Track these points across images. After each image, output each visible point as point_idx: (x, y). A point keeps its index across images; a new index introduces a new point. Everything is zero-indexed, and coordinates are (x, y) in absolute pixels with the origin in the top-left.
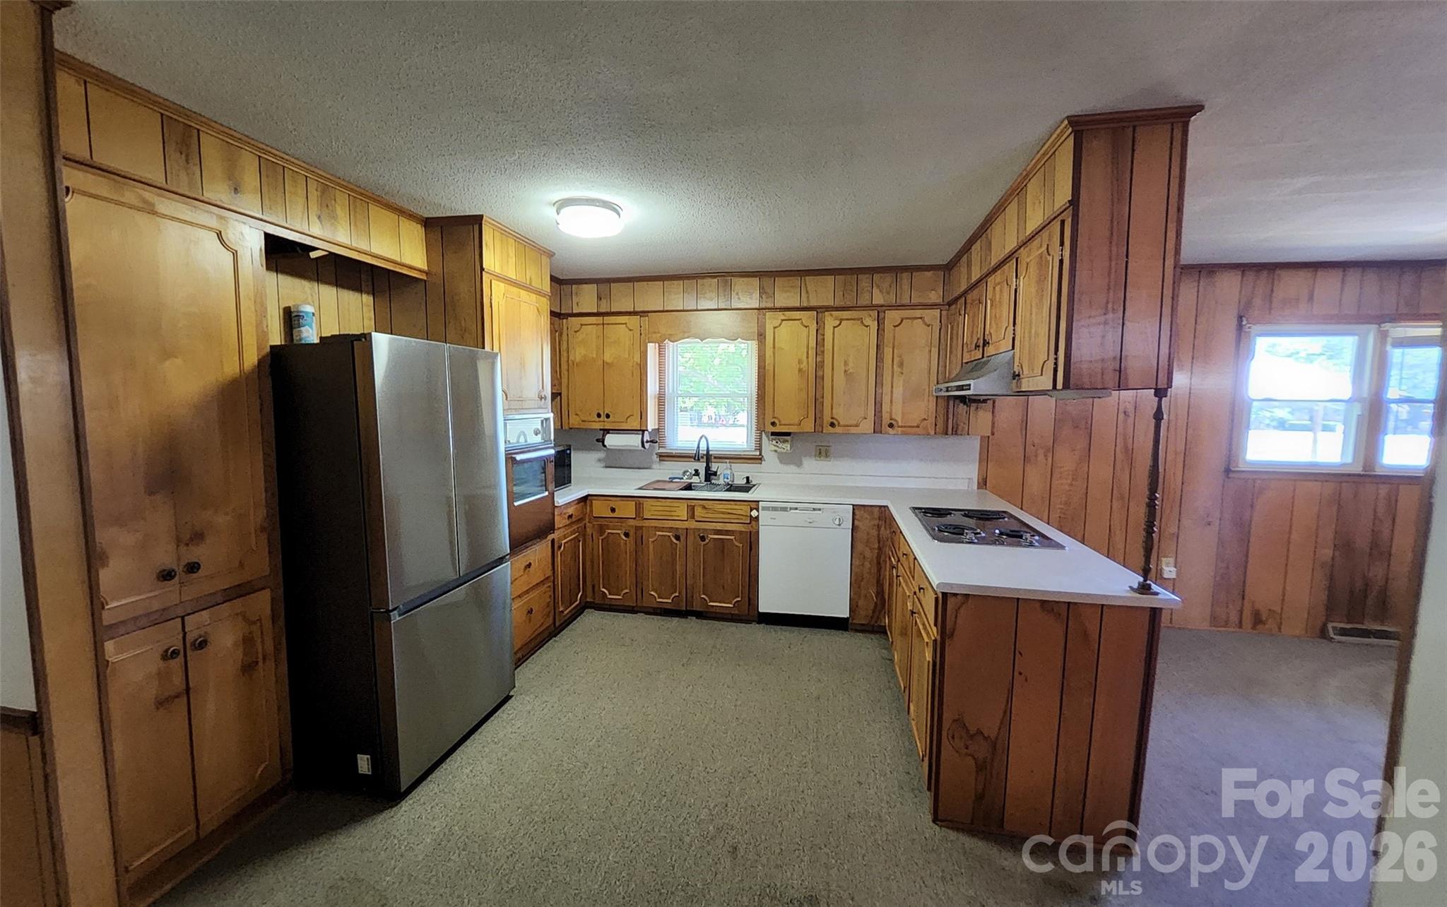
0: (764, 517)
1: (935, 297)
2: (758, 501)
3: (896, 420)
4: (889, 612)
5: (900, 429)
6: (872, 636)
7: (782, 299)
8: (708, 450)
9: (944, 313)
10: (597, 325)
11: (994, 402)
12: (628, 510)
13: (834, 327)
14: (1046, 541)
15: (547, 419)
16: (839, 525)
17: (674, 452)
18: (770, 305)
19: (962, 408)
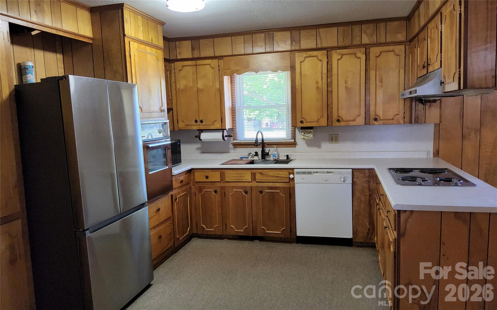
0: (298, 178)
1: (401, 37)
2: (294, 169)
3: (379, 116)
4: (376, 234)
5: (382, 121)
6: (368, 249)
7: (306, 43)
8: (263, 140)
9: (407, 47)
10: (193, 65)
11: (441, 102)
12: (216, 177)
13: (338, 60)
14: (466, 183)
15: (165, 123)
16: (344, 181)
17: (242, 142)
18: (297, 48)
19: (421, 106)
